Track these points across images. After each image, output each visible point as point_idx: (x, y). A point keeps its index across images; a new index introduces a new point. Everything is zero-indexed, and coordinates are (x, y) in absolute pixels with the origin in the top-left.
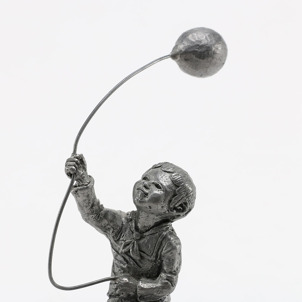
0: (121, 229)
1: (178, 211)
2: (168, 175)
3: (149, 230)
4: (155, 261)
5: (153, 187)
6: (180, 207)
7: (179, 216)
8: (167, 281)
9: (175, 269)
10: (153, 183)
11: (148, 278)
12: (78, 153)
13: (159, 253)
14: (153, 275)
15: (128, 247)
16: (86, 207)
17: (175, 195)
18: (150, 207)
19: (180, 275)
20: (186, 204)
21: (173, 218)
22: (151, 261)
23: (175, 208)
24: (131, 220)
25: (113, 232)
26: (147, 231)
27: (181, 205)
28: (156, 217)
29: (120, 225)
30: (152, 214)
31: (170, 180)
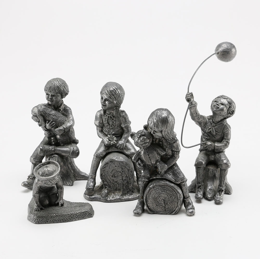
0: (206, 123)
1: (231, 114)
2: (226, 100)
3: (218, 122)
4: (222, 135)
5: (220, 104)
6: (231, 113)
7: (230, 116)
8: (226, 143)
9: (229, 138)
10: (220, 103)
11: (218, 142)
12: (190, 92)
13: (223, 131)
14: (220, 141)
15: (210, 130)
16: (194, 114)
17: (230, 108)
18: (220, 113)
19: (230, 140)
20: (233, 111)
21: (228, 117)
22: (220, 135)
23: (229, 113)
24: (210, 119)
25: (203, 124)
26: (217, 123)
27: (232, 112)
28: (222, 117)
29: (206, 121)
30: (220, 116)
31: (227, 102)
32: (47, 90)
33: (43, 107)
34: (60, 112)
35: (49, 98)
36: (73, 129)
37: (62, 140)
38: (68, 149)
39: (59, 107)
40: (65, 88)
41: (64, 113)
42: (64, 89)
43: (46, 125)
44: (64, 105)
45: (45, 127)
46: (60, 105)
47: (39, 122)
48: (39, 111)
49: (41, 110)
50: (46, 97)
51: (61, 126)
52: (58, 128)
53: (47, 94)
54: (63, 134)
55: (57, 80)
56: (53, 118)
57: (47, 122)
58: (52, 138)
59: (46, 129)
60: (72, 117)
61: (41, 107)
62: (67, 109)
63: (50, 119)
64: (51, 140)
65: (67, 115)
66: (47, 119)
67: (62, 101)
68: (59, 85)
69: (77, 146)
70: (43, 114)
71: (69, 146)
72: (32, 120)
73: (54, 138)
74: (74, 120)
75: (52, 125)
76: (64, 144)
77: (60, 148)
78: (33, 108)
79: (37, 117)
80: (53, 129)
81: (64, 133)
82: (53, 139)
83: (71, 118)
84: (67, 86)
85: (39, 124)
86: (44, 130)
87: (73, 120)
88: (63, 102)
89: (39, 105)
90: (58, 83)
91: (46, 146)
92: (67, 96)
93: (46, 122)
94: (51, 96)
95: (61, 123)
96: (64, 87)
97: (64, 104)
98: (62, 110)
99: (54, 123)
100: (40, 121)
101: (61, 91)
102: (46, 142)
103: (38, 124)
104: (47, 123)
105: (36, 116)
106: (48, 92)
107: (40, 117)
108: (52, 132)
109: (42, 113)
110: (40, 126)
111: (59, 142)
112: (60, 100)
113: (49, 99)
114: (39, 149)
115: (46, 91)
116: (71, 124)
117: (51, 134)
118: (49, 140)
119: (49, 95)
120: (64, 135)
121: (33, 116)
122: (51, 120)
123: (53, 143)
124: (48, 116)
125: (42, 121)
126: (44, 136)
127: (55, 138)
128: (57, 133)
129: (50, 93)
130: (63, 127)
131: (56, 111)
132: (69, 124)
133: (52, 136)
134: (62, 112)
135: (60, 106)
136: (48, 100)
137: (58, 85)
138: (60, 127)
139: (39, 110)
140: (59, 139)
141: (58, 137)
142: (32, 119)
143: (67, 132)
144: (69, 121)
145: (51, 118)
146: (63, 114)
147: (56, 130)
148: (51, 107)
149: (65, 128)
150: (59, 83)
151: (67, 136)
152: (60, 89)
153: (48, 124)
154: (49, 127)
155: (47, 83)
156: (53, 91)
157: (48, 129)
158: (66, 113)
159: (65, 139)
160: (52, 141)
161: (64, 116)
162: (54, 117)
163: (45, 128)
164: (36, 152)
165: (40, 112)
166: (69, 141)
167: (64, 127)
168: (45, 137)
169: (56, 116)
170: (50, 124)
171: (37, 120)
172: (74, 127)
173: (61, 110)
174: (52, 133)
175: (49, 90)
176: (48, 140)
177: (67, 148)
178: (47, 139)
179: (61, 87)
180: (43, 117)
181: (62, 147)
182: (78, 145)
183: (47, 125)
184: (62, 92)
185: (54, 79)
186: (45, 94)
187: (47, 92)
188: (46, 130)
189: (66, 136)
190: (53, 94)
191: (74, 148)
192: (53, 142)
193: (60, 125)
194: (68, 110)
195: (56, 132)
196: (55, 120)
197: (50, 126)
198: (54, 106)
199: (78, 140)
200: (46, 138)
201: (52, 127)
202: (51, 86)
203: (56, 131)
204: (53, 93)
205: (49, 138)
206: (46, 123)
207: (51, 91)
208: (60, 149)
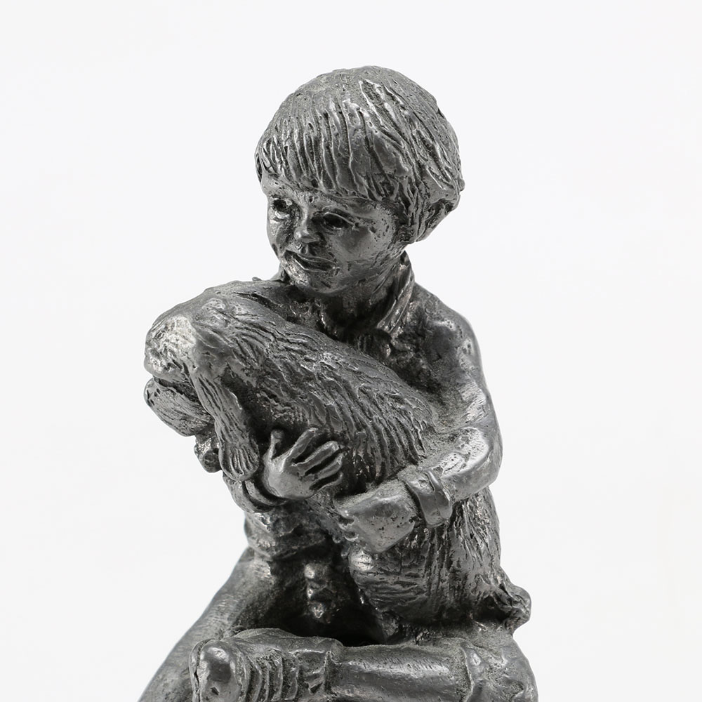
32: (282, 173)
33: (243, 310)
34: (382, 358)
35: (298, 235)
36: (488, 500)
37: (393, 592)
38: (440, 669)
39: (374, 307)
40: (434, 155)
41: (414, 362)
42: (421, 167)
43: (262, 467)
44: (414, 298)
45: (258, 479)
46: (383, 293)
47: (204, 432)
48: (210, 347)
49: (226, 341)
50: (269, 229)
51: (393, 476)
52: (362, 490)
53: (279, 205)
54: (402, 541)
55: (368, 88)
56: (329, 412)
57: (274, 439)
58: (310, 572)
59: (263, 500)
60: (483, 398)
61: (228, 314)
62: (440, 334)
63: (299, 414)
64: (302, 583)
65: (437, 376)
66: (277, 411)
67: (403, 258)
68: (380, 127)
69: (513, 647)
70: (242, 375)
71: (453, 646)
72: (150, 415)
73: (325, 569)
74: (494, 424)
75: (315, 470)
76: (406, 625)
77: (372, 660)
78: (162, 318)
79: (194, 399)
80: (320, 497)
81: (412, 536)
82: (317, 580)
83: (472, 412)
84: (449, 141)
85: (207, 448)
86: (249, 505)
87: (491, 431)
88: (407, 273)
89: (210, 293)
90: (373, 116)
91: (257, 640)
92: (447, 223)
93: (267, 441)
94: (315, 222)
95: (393, 451)
96: (421, 151)
97: (417, 288)
98: (401, 338)
99: (335, 455)
100: (210, 426)
101: (401, 188)
102: (261, 599)
103: (198, 452)
104: (271, 452)
105: (184, 389)
106: (289, 191)
107: (220, 398)
108: (311, 519)
109: (234, 369)
110: (211, 463)
111: (369, 607)
112: (387, 258)
113: (295, 248)
114: (204, 665)
115: (276, 176)
116: (471, 463)
117: (299, 533)
118: (280, 584)
119: (293, 211)
120: (417, 552)
121: (157, 385)
122: (302, 427)
123: (318, 611)
124: (286, 389)
125: (236, 432)
126: (242, 543)
127: (332, 568)
128: (353, 534)
129: (302, 199)
130: (409, 489)
131: (352, 343)
132: (459, 460)
133: (313, 555)
134: (395, 352)
135: (383, 308)
136: (288, 255)
137: (378, 134)
138: (379, 482)
139: (212, 340)
140: (368, 584)
141: (361, 562)
142: (150, 403)
143: (440, 530)
144: (453, 438)
145: (311, 410)
146: (410, 376)
147: (346, 508)
148: (309, 313)
149: (425, 498)
150: (384, 112)
151: (436, 563)
152: (390, 163)
153: (284, 459)
154: (290, 479)
155: (284, 108)
156: (329, 184)
157: (280, 494)
158: (430, 362)
159: (422, 582)
160: (310, 593)
161: (415, 393)
162: (331, 403)
163: (251, 487)
164: (173, 678)
165: (223, 356)
166: (450, 599)
167: (415, 483)
168: (249, 554)
169: (352, 395)
170: (301, 459)
171: (186, 418)
172: (494, 488)
173: (386, 337)
174: (311, 527)
175: (298, 169)
176: (273, 581)
177: (437, 659)
178: (267, 571)
179: (404, 145)
180: (244, 394)
181: (391, 654)
182: (521, 635)
183: (276, 467)
184: (407, 187)
185: (340, 79)
186: (264, 202)
187: (274, 185)
188: (260, 507)
189: (429, 564)
190: (333, 205)
191: (493, 661)
192: (317, 598)
193: (378, 469)
194: (451, 335)
195: (341, 526)
196: (338, 430)
197: (295, 473)
198: (334, 306)
199: (524, 596)
200: (256, 562)
201: (316, 487)
202: (317, 141)
203: (344, 520)
204: (331, 198)
205: (286, 564)
206: (263, 451)
207: (315, 184)
208: (374, 667)
